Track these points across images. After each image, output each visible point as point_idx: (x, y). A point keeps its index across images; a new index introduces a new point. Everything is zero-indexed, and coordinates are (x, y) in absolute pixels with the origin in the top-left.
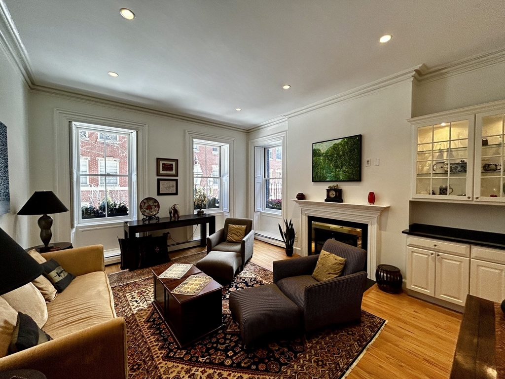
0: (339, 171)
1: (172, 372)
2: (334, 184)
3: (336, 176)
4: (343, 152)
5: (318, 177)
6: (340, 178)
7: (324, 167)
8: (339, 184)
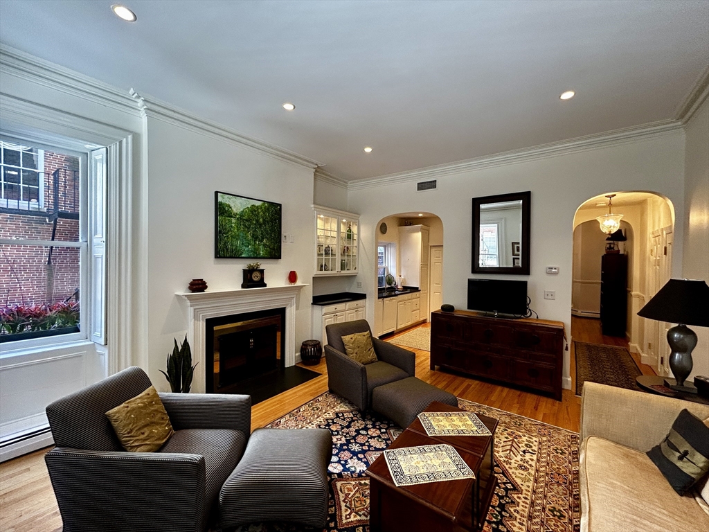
0: (259, 245)
1: (522, 475)
2: (253, 262)
3: (256, 250)
4: (264, 220)
5: (227, 250)
6: (260, 254)
7: (238, 235)
8: (260, 262)
